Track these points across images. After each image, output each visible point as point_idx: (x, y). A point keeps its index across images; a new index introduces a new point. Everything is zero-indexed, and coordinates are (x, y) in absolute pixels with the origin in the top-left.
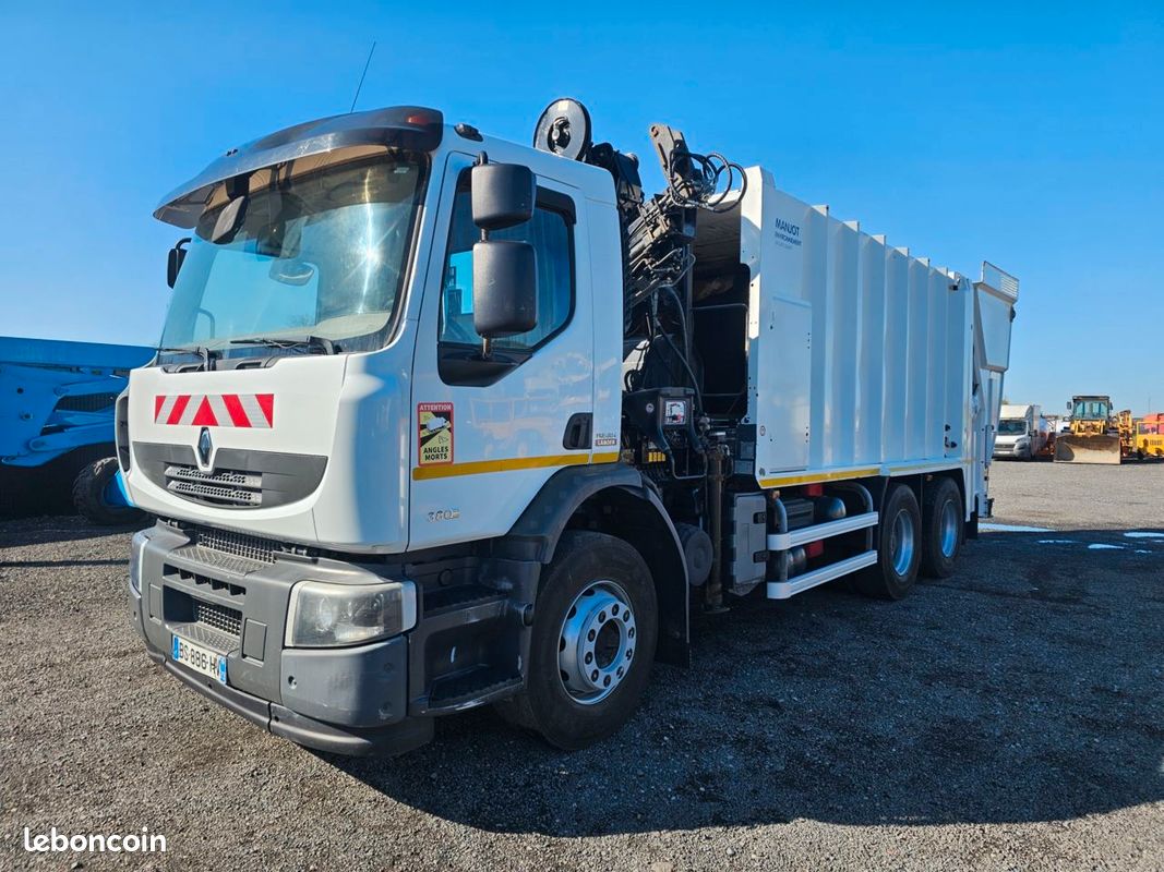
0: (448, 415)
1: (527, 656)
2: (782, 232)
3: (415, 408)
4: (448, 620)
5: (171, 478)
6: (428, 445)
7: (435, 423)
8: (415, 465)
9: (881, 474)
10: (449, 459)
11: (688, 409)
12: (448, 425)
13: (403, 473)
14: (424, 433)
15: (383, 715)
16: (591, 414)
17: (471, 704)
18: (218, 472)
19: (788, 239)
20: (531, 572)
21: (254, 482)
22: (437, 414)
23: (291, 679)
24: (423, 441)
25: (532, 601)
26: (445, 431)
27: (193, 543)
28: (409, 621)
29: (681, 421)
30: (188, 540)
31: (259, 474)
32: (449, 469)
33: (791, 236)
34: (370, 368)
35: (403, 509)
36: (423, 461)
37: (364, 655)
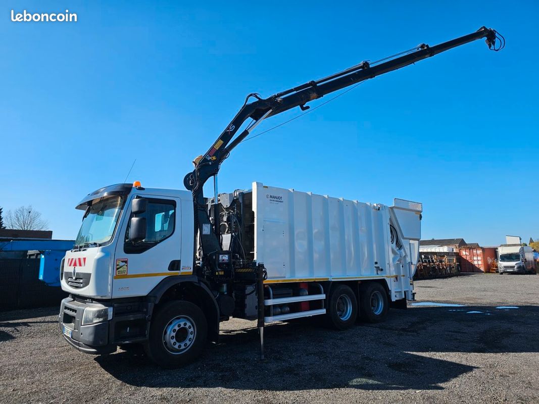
0: (126, 262)
1: (149, 331)
2: (272, 199)
3: (115, 260)
4: (123, 318)
5: (69, 282)
6: (119, 270)
7: (121, 264)
8: (115, 275)
9: (329, 280)
10: (126, 273)
11: (229, 257)
12: (126, 264)
13: (110, 277)
14: (118, 267)
15: (101, 343)
16: (180, 261)
17: (127, 342)
18: (76, 279)
19: (277, 201)
20: (151, 306)
21: (81, 281)
22: (123, 262)
23: (82, 334)
24: (117, 269)
25: (151, 314)
26: (125, 267)
27: (74, 301)
28: (110, 317)
29: (227, 261)
30: (72, 299)
31: (82, 279)
32: (126, 276)
33: (278, 200)
34: (103, 251)
35: (109, 288)
36: (117, 274)
37: (96, 326)
